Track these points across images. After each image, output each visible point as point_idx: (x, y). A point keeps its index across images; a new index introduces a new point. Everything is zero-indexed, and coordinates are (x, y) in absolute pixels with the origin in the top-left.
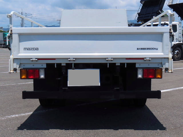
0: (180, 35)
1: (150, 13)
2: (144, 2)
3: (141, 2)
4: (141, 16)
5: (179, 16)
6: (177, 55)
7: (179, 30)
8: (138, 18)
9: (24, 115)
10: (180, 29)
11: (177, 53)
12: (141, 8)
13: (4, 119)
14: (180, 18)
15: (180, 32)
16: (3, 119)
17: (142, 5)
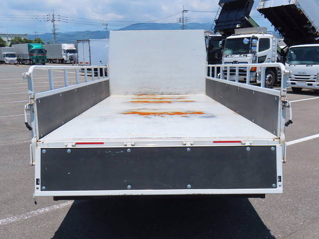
0: (274, 53)
1: (232, 21)
2: (223, 4)
3: (219, 4)
4: (219, 24)
5: (273, 24)
6: (269, 80)
7: (273, 46)
8: (216, 27)
9: (58, 207)
10: (274, 44)
11: (270, 77)
12: (219, 13)
13: (28, 218)
14: (273, 27)
15: (274, 49)
16: (26, 218)
17: (221, 8)
